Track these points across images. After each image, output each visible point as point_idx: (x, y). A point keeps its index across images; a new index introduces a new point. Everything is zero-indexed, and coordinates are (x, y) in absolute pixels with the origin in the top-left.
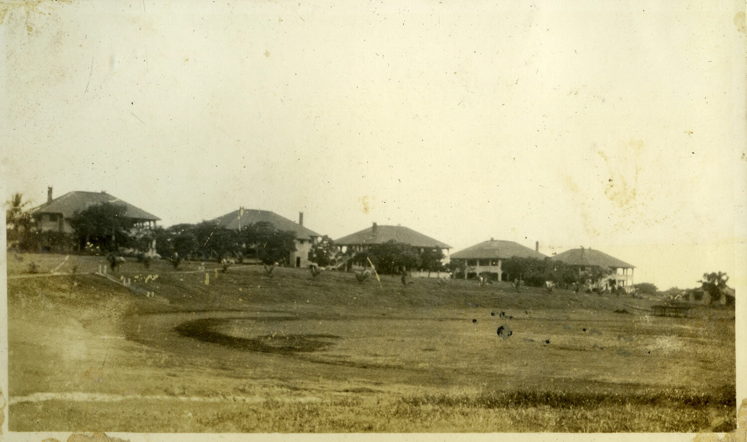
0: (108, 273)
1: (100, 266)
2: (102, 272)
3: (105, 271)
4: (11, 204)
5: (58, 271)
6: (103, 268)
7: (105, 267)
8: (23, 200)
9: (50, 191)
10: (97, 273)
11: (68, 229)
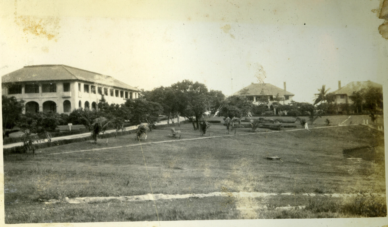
0: (369, 123)
1: (364, 120)
2: (366, 123)
3: (367, 123)
4: (321, 91)
5: (343, 124)
6: (366, 121)
7: (367, 120)
8: (326, 89)
9: (340, 83)
10: (363, 124)
11: (350, 102)
